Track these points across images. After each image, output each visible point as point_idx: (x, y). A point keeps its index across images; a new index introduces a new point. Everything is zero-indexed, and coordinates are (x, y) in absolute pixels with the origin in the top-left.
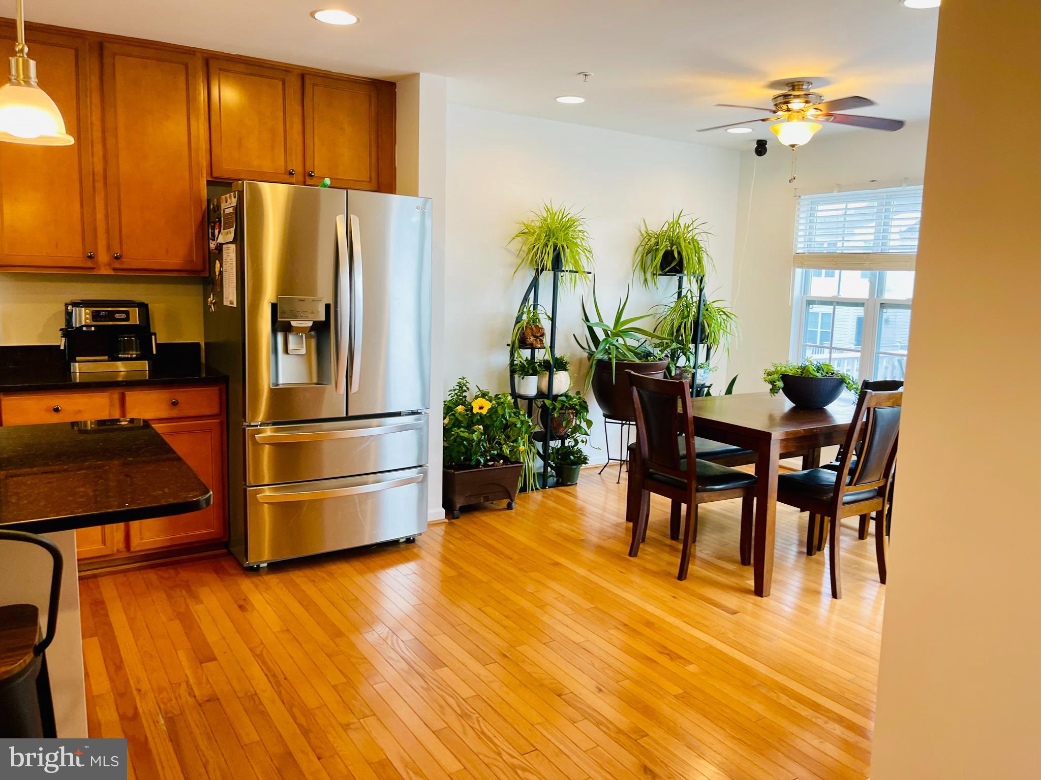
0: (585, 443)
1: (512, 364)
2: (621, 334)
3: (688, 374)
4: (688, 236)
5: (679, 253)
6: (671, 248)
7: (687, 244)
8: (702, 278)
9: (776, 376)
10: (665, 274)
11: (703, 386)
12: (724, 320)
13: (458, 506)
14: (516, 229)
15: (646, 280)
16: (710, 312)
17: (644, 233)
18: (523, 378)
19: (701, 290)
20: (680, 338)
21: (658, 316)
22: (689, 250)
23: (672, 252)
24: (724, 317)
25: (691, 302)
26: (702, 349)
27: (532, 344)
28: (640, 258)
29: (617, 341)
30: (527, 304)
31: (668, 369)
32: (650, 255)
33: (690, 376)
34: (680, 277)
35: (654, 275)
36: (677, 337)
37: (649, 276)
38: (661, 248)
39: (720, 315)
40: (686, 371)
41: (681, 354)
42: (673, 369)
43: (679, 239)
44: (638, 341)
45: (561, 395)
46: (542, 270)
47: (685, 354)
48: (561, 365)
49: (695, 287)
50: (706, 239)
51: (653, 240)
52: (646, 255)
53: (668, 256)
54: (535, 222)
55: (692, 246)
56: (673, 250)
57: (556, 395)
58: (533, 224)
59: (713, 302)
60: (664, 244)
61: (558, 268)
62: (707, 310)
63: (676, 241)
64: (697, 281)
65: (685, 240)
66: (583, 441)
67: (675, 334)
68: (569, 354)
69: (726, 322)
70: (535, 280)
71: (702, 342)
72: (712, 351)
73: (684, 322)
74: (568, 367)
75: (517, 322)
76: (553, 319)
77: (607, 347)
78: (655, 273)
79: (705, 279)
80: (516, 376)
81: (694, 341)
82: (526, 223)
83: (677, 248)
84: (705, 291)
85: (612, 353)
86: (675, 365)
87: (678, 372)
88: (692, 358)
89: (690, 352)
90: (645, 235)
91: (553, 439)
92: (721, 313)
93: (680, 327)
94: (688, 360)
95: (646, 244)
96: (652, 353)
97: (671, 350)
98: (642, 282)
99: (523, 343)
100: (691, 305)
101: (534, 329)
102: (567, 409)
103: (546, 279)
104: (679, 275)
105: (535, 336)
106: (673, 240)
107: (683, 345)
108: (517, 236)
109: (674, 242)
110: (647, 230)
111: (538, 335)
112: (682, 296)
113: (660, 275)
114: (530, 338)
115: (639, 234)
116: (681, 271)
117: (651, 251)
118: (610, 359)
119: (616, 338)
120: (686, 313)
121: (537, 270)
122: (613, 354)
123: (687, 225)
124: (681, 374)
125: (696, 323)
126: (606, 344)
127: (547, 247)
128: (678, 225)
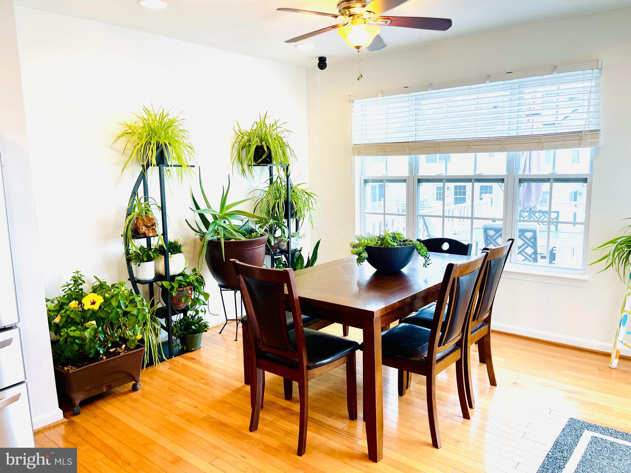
0: (204, 312)
1: (127, 253)
2: (227, 217)
3: (284, 243)
4: (273, 133)
5: (268, 147)
6: (261, 143)
7: (273, 140)
8: (287, 167)
9: (361, 249)
10: (259, 165)
11: (296, 250)
12: (306, 198)
13: (77, 402)
14: (120, 130)
15: (243, 170)
16: (296, 193)
17: (238, 132)
18: (139, 265)
19: (288, 177)
20: (275, 215)
21: (255, 199)
22: (275, 145)
23: (262, 147)
24: (307, 196)
25: (281, 186)
26: (293, 222)
27: (144, 234)
28: (236, 152)
29: (224, 222)
30: (136, 198)
31: (269, 241)
32: (244, 150)
33: (285, 244)
34: (270, 167)
35: (249, 166)
36: (273, 215)
37: (246, 167)
38: (253, 144)
39: (304, 195)
40: (282, 240)
41: (278, 228)
42: (272, 240)
43: (267, 136)
44: (242, 221)
45: (179, 275)
46: (148, 166)
47: (280, 228)
48: (175, 248)
49: (283, 175)
50: (287, 136)
51: (246, 138)
52: (242, 150)
53: (259, 151)
54: (138, 123)
55: (277, 142)
56: (263, 146)
57: (174, 275)
58: (136, 125)
59: (297, 185)
60: (255, 140)
61: (163, 164)
62: (293, 191)
63: (265, 137)
64: (284, 170)
65: (271, 137)
66: (202, 311)
67: (271, 212)
68: (182, 238)
69: (308, 200)
70: (142, 174)
71: (292, 216)
72: (300, 223)
73: (277, 202)
74: (183, 249)
75: (128, 214)
76: (163, 209)
77: (216, 228)
78: (250, 164)
79: (290, 168)
80: (133, 264)
81: (286, 217)
82: (129, 124)
83: (266, 144)
84: (290, 178)
85: (220, 234)
86: (273, 237)
87: (276, 242)
88: (286, 230)
89: (284, 226)
90: (239, 134)
91: (174, 313)
92: (304, 193)
93: (274, 206)
94: (283, 232)
95: (241, 141)
96: (254, 230)
97: (270, 225)
98: (240, 172)
99: (136, 234)
100: (282, 189)
101: (145, 219)
102: (185, 286)
103: (153, 173)
104: (269, 165)
105: (146, 226)
106: (262, 138)
107: (278, 220)
108: (121, 136)
109: (263, 139)
110: (240, 129)
111: (150, 225)
112: (273, 182)
113: (254, 165)
114: (142, 229)
115: (234, 133)
116: (270, 162)
117: (245, 146)
118: (219, 239)
119: (224, 220)
120: (278, 195)
121: (143, 166)
122: (222, 234)
123: (271, 125)
124: (278, 243)
125: (287, 202)
126: (215, 226)
127: (151, 144)
128: (265, 125)
